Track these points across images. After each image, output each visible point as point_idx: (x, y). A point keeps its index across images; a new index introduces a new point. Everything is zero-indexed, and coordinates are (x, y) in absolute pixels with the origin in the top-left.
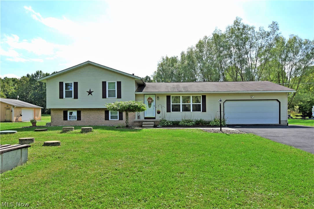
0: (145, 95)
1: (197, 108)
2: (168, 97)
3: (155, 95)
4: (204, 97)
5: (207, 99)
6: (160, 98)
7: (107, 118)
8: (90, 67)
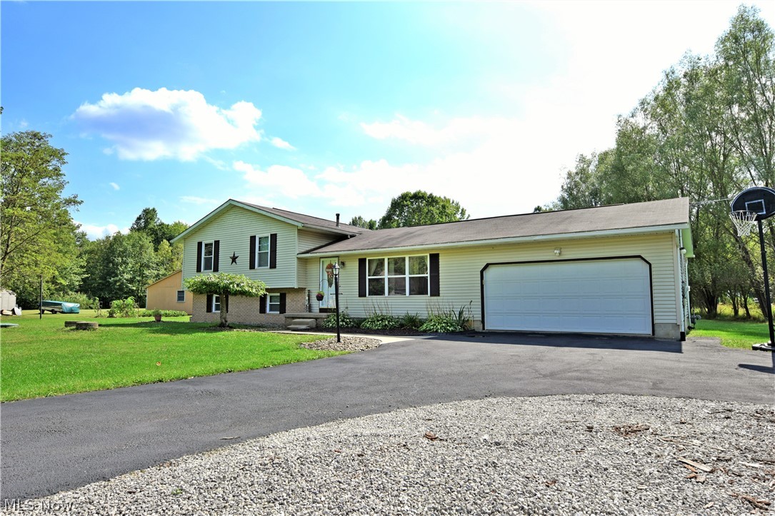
0: (322, 260)
1: (419, 287)
2: (362, 262)
3: (337, 259)
4: (435, 258)
5: (443, 262)
6: (348, 264)
7: (263, 310)
8: (234, 210)
